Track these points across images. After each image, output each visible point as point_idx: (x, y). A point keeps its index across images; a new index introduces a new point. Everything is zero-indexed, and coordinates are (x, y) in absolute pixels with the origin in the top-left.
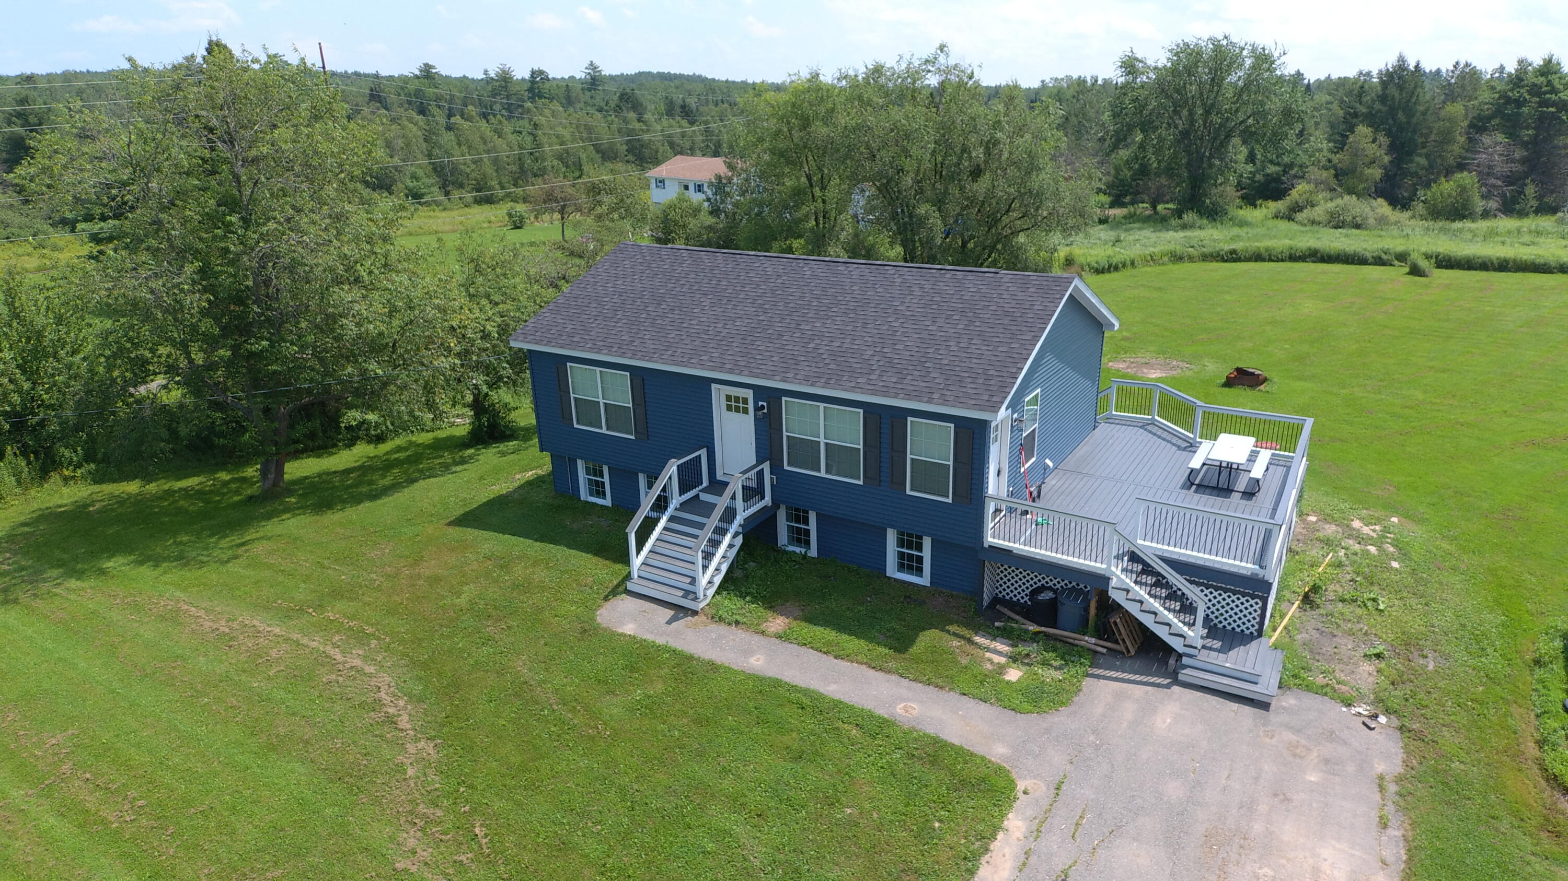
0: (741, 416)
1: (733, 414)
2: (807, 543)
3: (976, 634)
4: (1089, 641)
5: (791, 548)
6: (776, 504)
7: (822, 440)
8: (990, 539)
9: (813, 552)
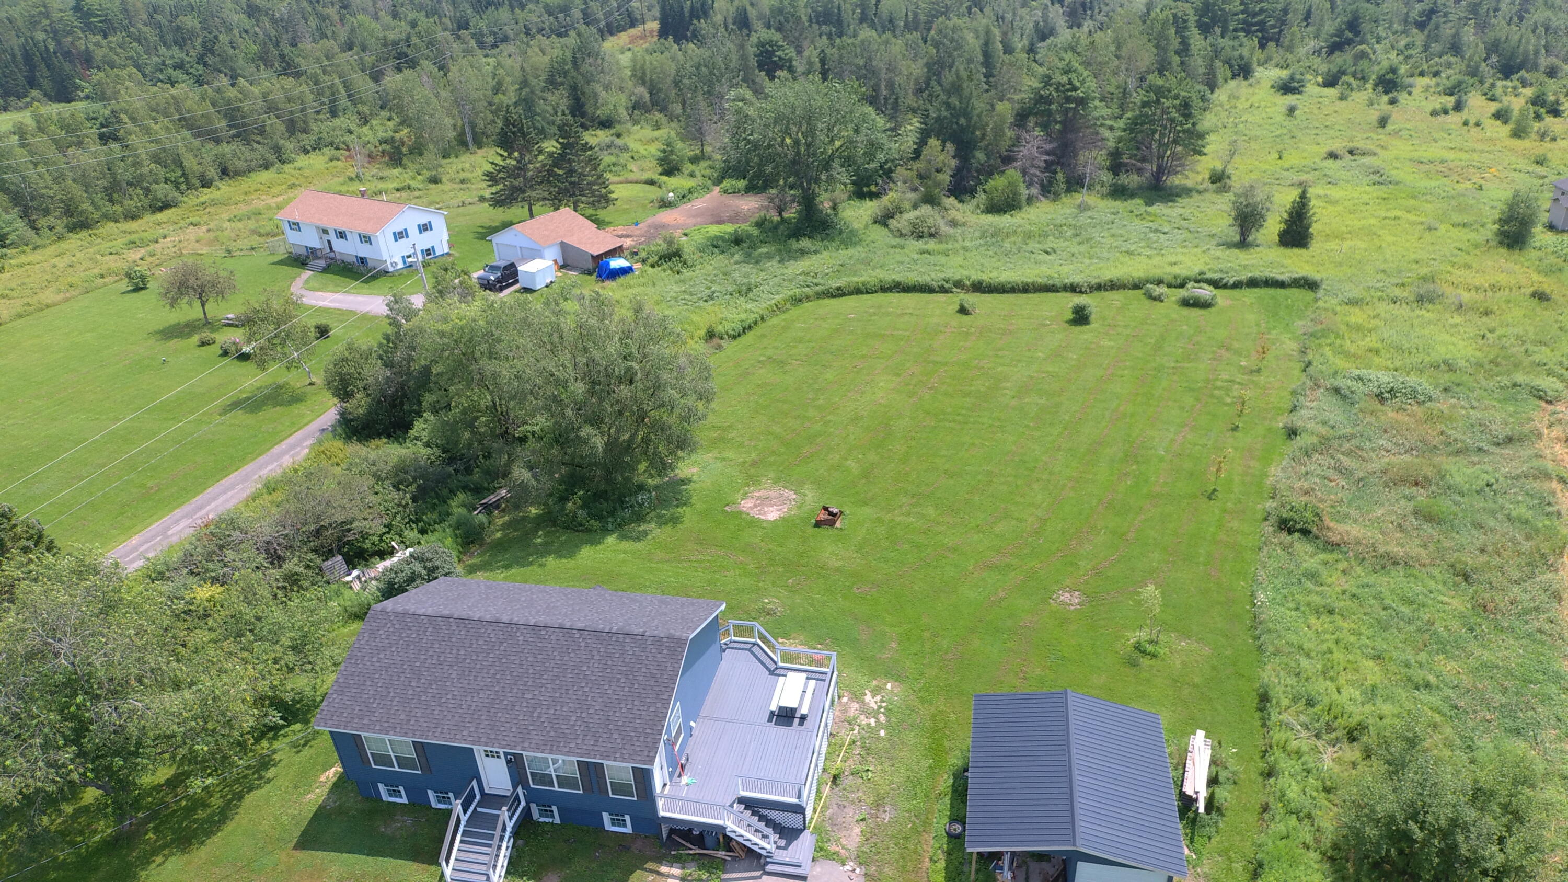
0: (496, 759)
1: (490, 759)
2: (553, 817)
3: (661, 863)
4: (721, 854)
5: (542, 820)
6: (528, 803)
7: (553, 774)
8: (662, 813)
9: (557, 820)
